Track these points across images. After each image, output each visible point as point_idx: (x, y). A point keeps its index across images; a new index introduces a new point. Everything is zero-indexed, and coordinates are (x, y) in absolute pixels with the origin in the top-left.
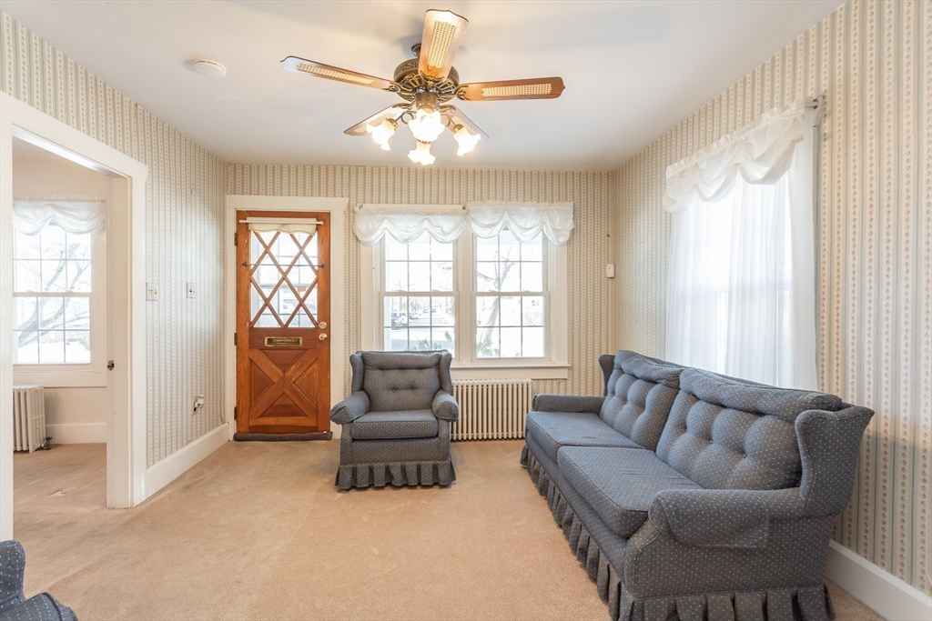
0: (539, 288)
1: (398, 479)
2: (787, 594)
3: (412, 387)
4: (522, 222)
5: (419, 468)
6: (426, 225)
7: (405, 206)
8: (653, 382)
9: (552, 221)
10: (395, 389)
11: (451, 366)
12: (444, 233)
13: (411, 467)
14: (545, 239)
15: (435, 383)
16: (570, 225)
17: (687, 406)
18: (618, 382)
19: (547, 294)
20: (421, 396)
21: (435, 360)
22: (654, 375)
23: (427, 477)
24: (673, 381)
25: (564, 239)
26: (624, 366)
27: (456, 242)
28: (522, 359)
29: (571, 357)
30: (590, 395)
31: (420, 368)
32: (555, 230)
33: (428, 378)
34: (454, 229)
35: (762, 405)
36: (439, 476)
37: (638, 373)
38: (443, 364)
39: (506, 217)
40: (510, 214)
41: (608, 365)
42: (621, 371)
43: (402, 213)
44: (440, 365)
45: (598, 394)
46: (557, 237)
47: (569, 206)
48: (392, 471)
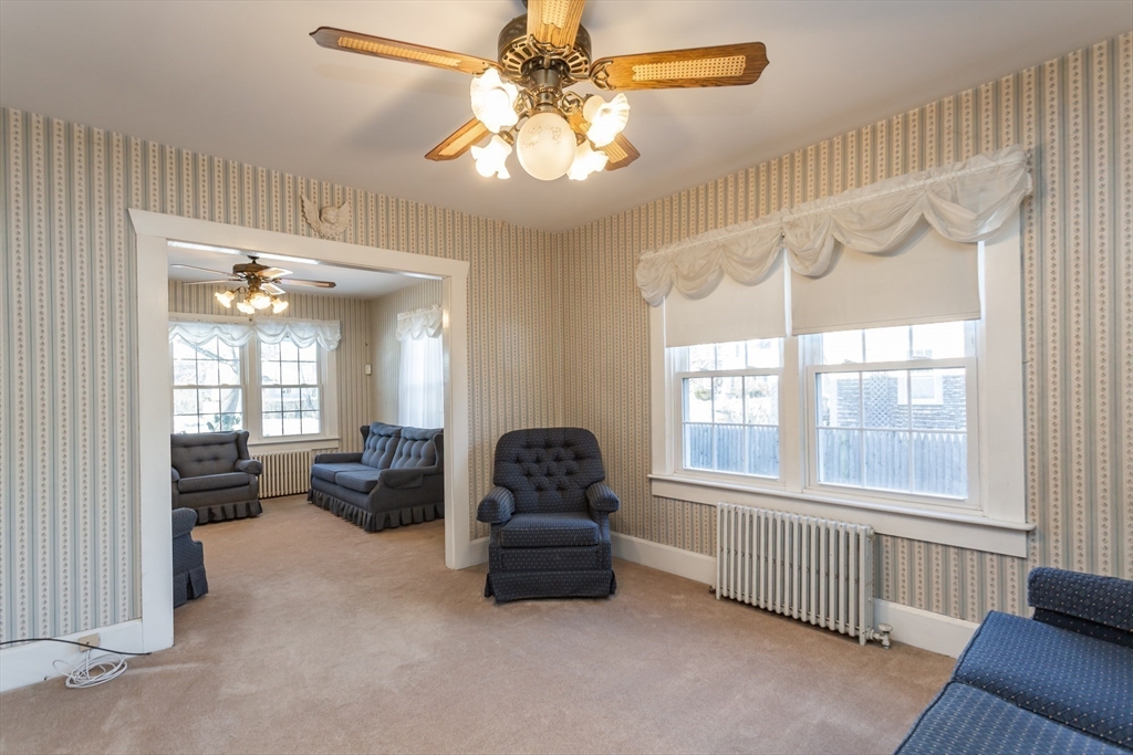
0: (315, 383)
1: (219, 515)
2: (432, 506)
3: (216, 458)
4: (301, 334)
5: (235, 507)
6: (216, 332)
7: (194, 315)
8: (389, 436)
9: (324, 333)
10: (200, 460)
11: (248, 443)
12: (233, 339)
13: (229, 507)
14: (319, 345)
15: (235, 455)
16: (338, 337)
17: (403, 443)
18: (371, 441)
19: (321, 386)
20: (225, 464)
21: (235, 437)
22: (390, 432)
23: (242, 511)
24: (397, 434)
25: (334, 346)
26: (375, 431)
27: (242, 347)
28: (302, 435)
29: (341, 433)
30: (350, 452)
31: (222, 444)
32: (326, 340)
33: (230, 450)
34: (243, 336)
35: (427, 436)
36: (251, 511)
37: (382, 433)
38: (241, 439)
39: (288, 329)
40: (291, 327)
41: (365, 432)
42: (374, 434)
43: (193, 321)
44: (239, 441)
45: (361, 451)
46: (329, 345)
47: (336, 324)
48: (214, 511)
